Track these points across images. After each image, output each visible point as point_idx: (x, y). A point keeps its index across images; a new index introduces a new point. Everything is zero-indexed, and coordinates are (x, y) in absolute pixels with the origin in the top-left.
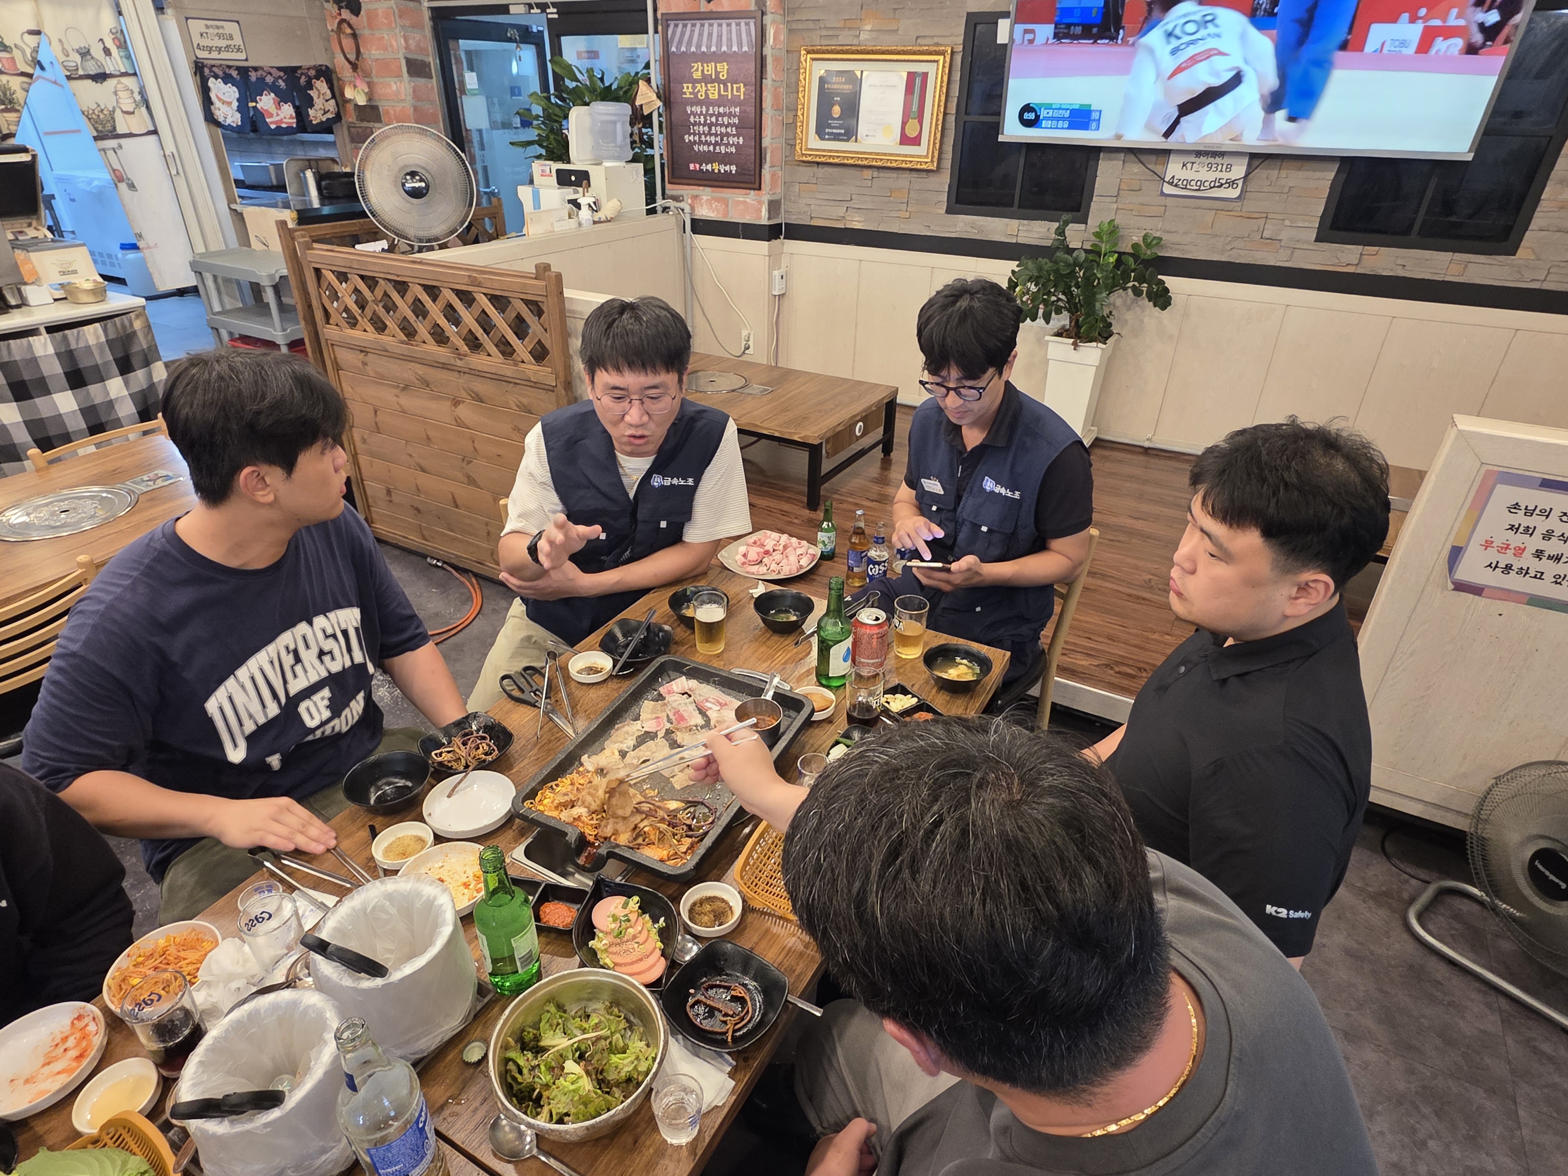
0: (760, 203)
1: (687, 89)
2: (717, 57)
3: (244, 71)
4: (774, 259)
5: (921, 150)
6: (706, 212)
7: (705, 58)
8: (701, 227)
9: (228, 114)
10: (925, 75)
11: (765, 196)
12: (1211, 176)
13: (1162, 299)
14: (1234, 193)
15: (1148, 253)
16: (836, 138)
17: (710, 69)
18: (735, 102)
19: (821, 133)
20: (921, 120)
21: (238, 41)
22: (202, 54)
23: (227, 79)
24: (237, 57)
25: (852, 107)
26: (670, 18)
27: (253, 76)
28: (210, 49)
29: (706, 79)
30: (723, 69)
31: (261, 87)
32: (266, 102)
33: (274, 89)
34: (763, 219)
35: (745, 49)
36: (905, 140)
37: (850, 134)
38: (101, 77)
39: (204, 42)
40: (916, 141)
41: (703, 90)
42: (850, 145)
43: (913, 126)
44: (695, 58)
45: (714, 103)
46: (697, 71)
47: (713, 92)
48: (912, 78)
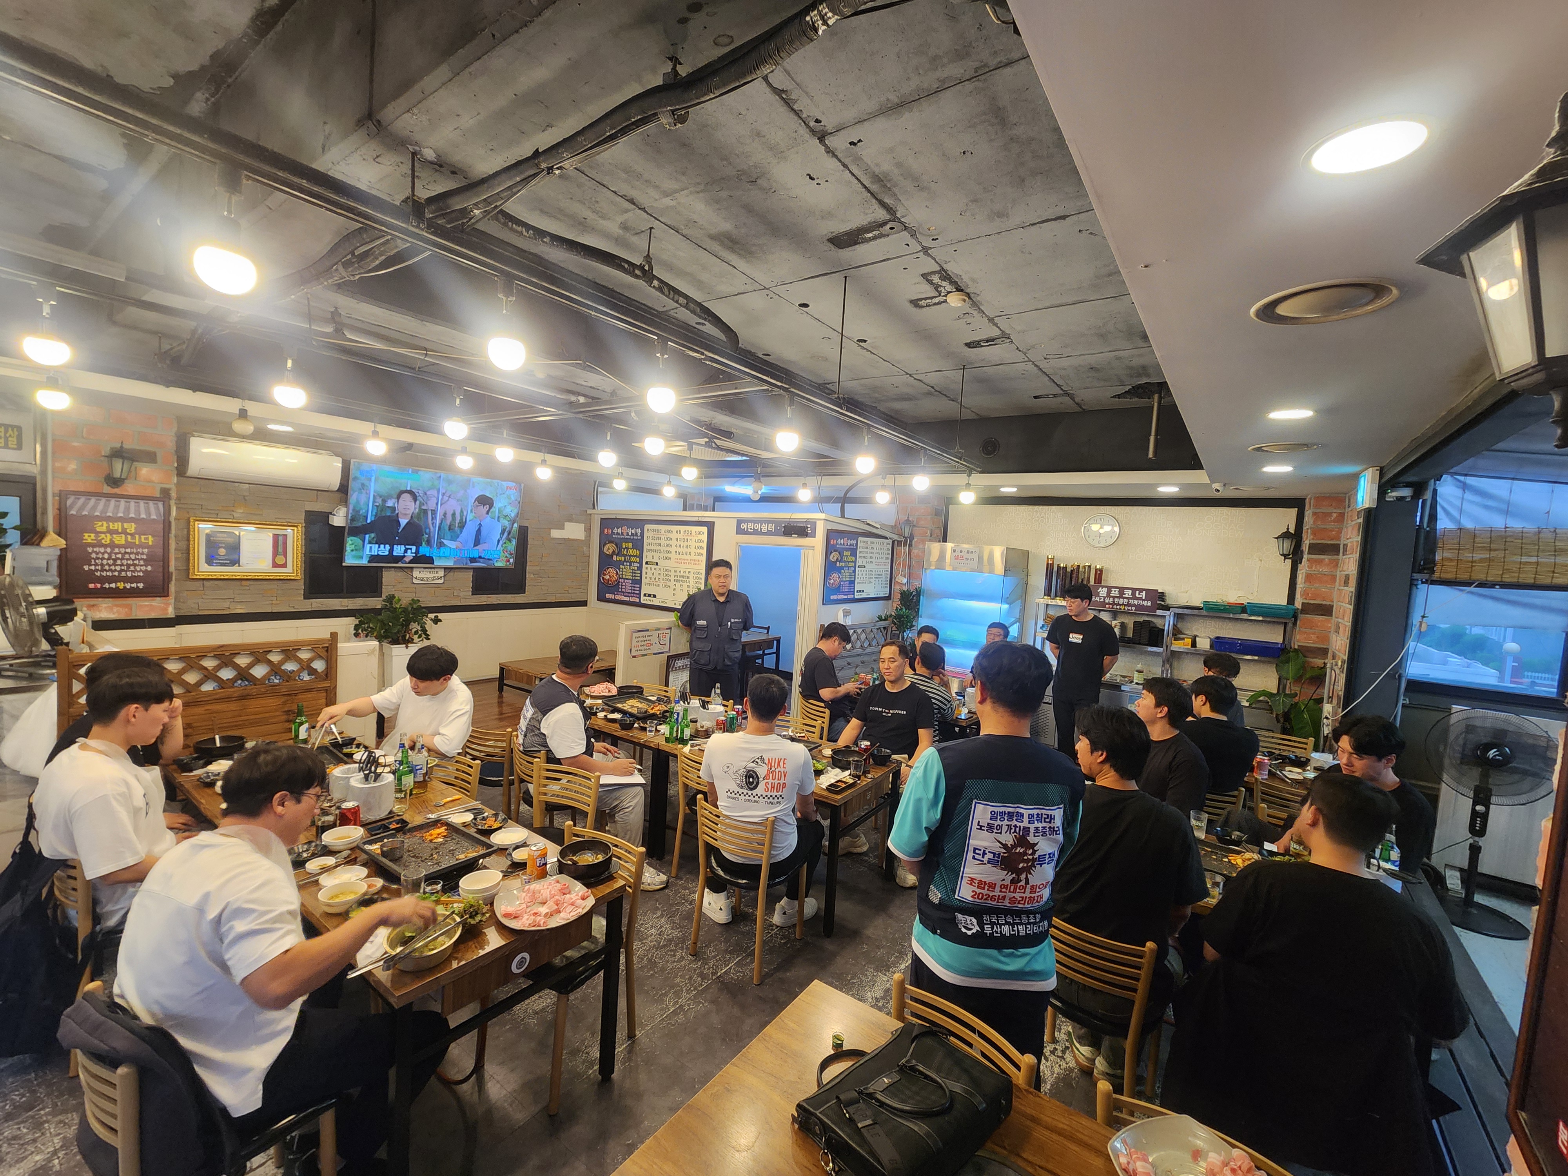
0: (168, 604)
1: (89, 538)
2: (122, 520)
5: (287, 569)
7: (109, 519)
8: (101, 625)
10: (285, 536)
11: (168, 600)
12: (431, 576)
14: (441, 581)
16: (224, 565)
17: (118, 526)
18: (142, 546)
19: (211, 562)
20: (285, 556)
25: (233, 549)
26: (65, 493)
29: (111, 532)
30: (131, 528)
34: (171, 613)
35: (154, 517)
36: (275, 565)
37: (236, 562)
40: (284, 566)
41: (106, 539)
42: (235, 568)
43: (280, 560)
44: (100, 519)
45: (119, 546)
46: (102, 526)
47: (120, 540)
48: (276, 537)
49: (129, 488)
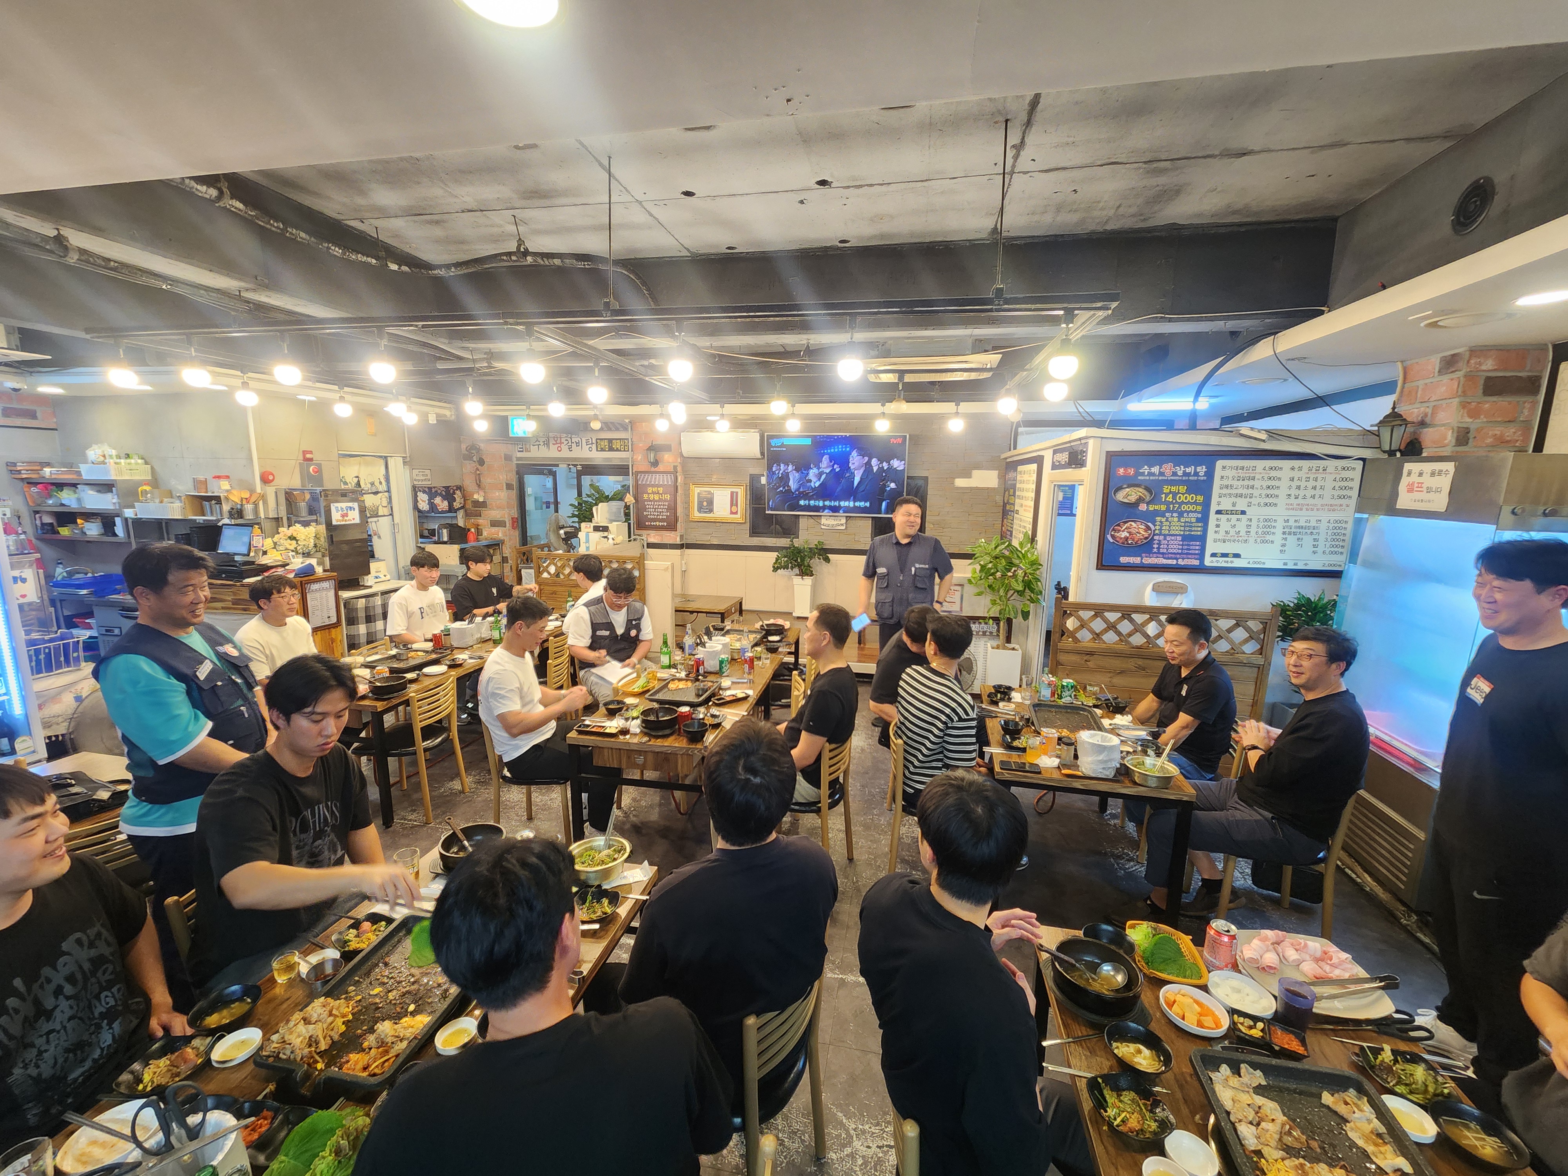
0: (676, 536)
1: (645, 496)
2: (658, 486)
3: (430, 488)
4: (682, 555)
5: (738, 516)
6: (652, 540)
7: (653, 486)
8: (650, 546)
9: (424, 506)
10: (737, 493)
11: (678, 533)
12: (836, 523)
13: (827, 560)
14: (844, 528)
15: (819, 547)
16: (706, 512)
17: (655, 489)
18: (665, 501)
19: (699, 511)
20: (737, 506)
21: (429, 477)
22: (416, 483)
23: (424, 492)
24: (427, 483)
25: (711, 502)
26: (637, 473)
27: (433, 490)
28: (419, 480)
29: (653, 493)
30: (661, 490)
31: (436, 494)
32: (438, 500)
33: (441, 495)
34: (678, 541)
35: (669, 483)
36: (732, 513)
37: (711, 511)
38: (376, 493)
39: (417, 478)
40: (736, 513)
41: (652, 497)
42: (711, 515)
43: (734, 509)
44: (649, 486)
45: (656, 501)
46: (650, 490)
47: (657, 497)
48: (732, 493)
49: (661, 468)
